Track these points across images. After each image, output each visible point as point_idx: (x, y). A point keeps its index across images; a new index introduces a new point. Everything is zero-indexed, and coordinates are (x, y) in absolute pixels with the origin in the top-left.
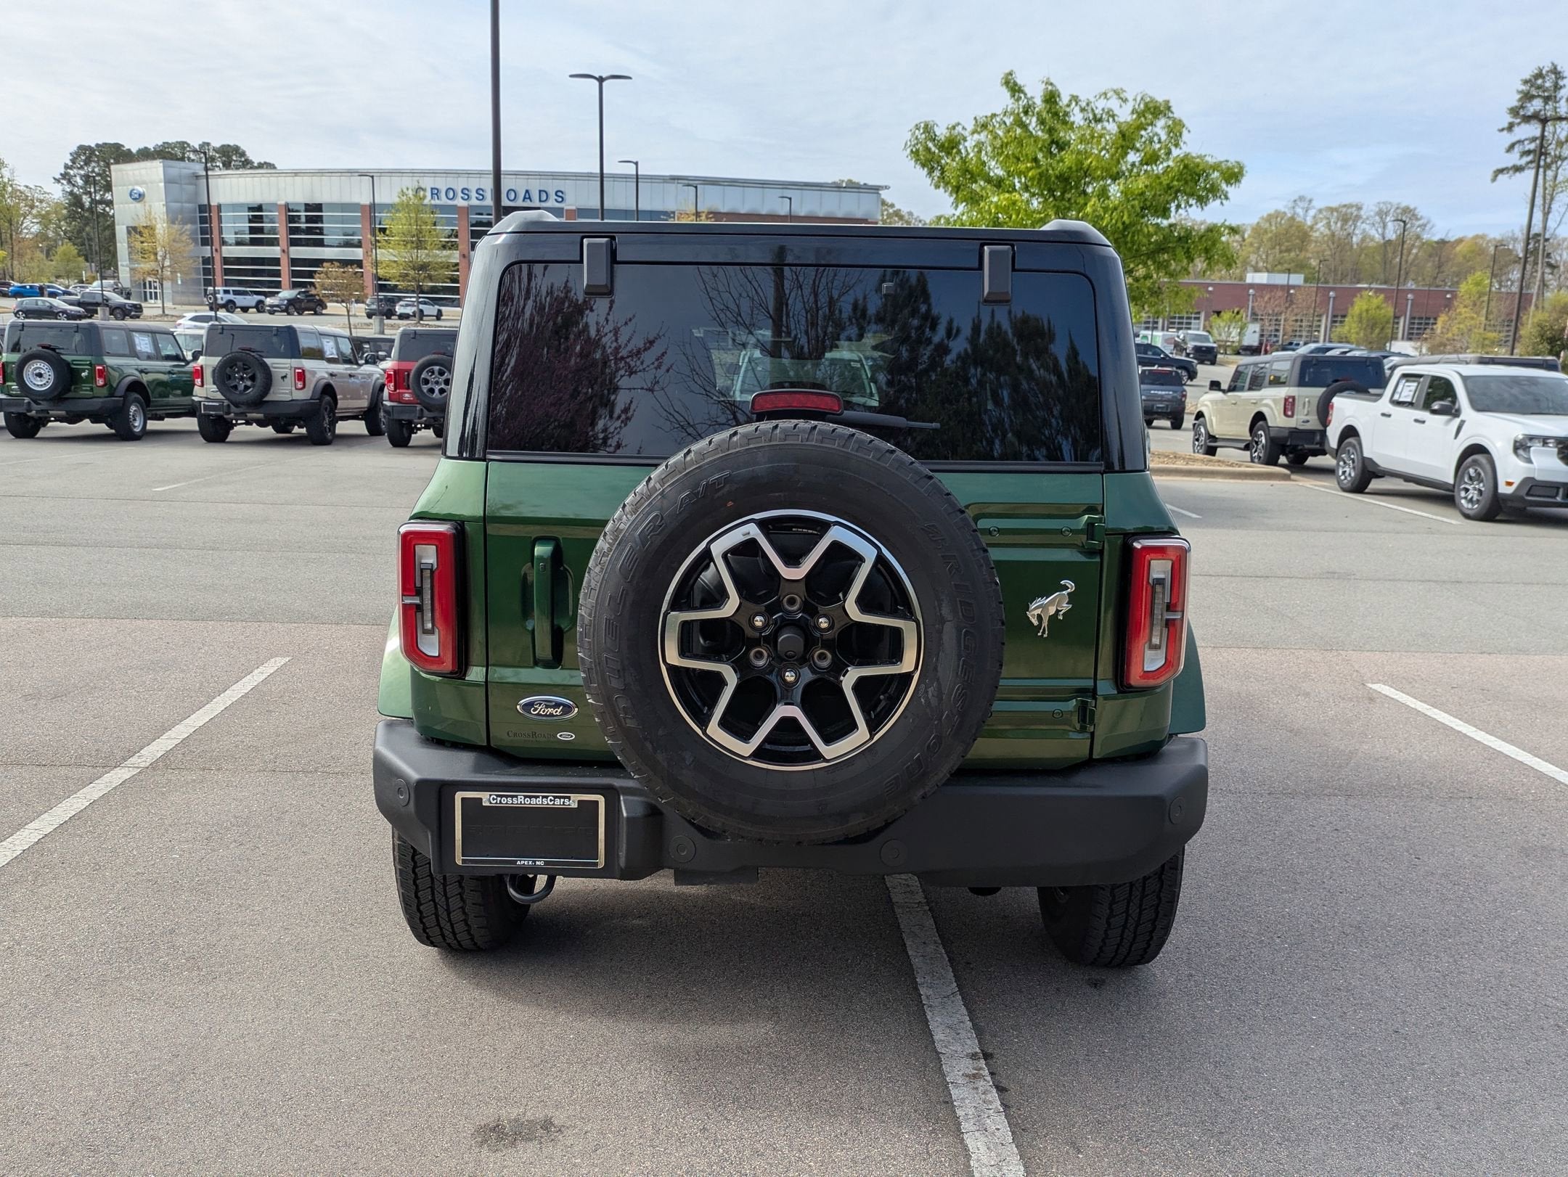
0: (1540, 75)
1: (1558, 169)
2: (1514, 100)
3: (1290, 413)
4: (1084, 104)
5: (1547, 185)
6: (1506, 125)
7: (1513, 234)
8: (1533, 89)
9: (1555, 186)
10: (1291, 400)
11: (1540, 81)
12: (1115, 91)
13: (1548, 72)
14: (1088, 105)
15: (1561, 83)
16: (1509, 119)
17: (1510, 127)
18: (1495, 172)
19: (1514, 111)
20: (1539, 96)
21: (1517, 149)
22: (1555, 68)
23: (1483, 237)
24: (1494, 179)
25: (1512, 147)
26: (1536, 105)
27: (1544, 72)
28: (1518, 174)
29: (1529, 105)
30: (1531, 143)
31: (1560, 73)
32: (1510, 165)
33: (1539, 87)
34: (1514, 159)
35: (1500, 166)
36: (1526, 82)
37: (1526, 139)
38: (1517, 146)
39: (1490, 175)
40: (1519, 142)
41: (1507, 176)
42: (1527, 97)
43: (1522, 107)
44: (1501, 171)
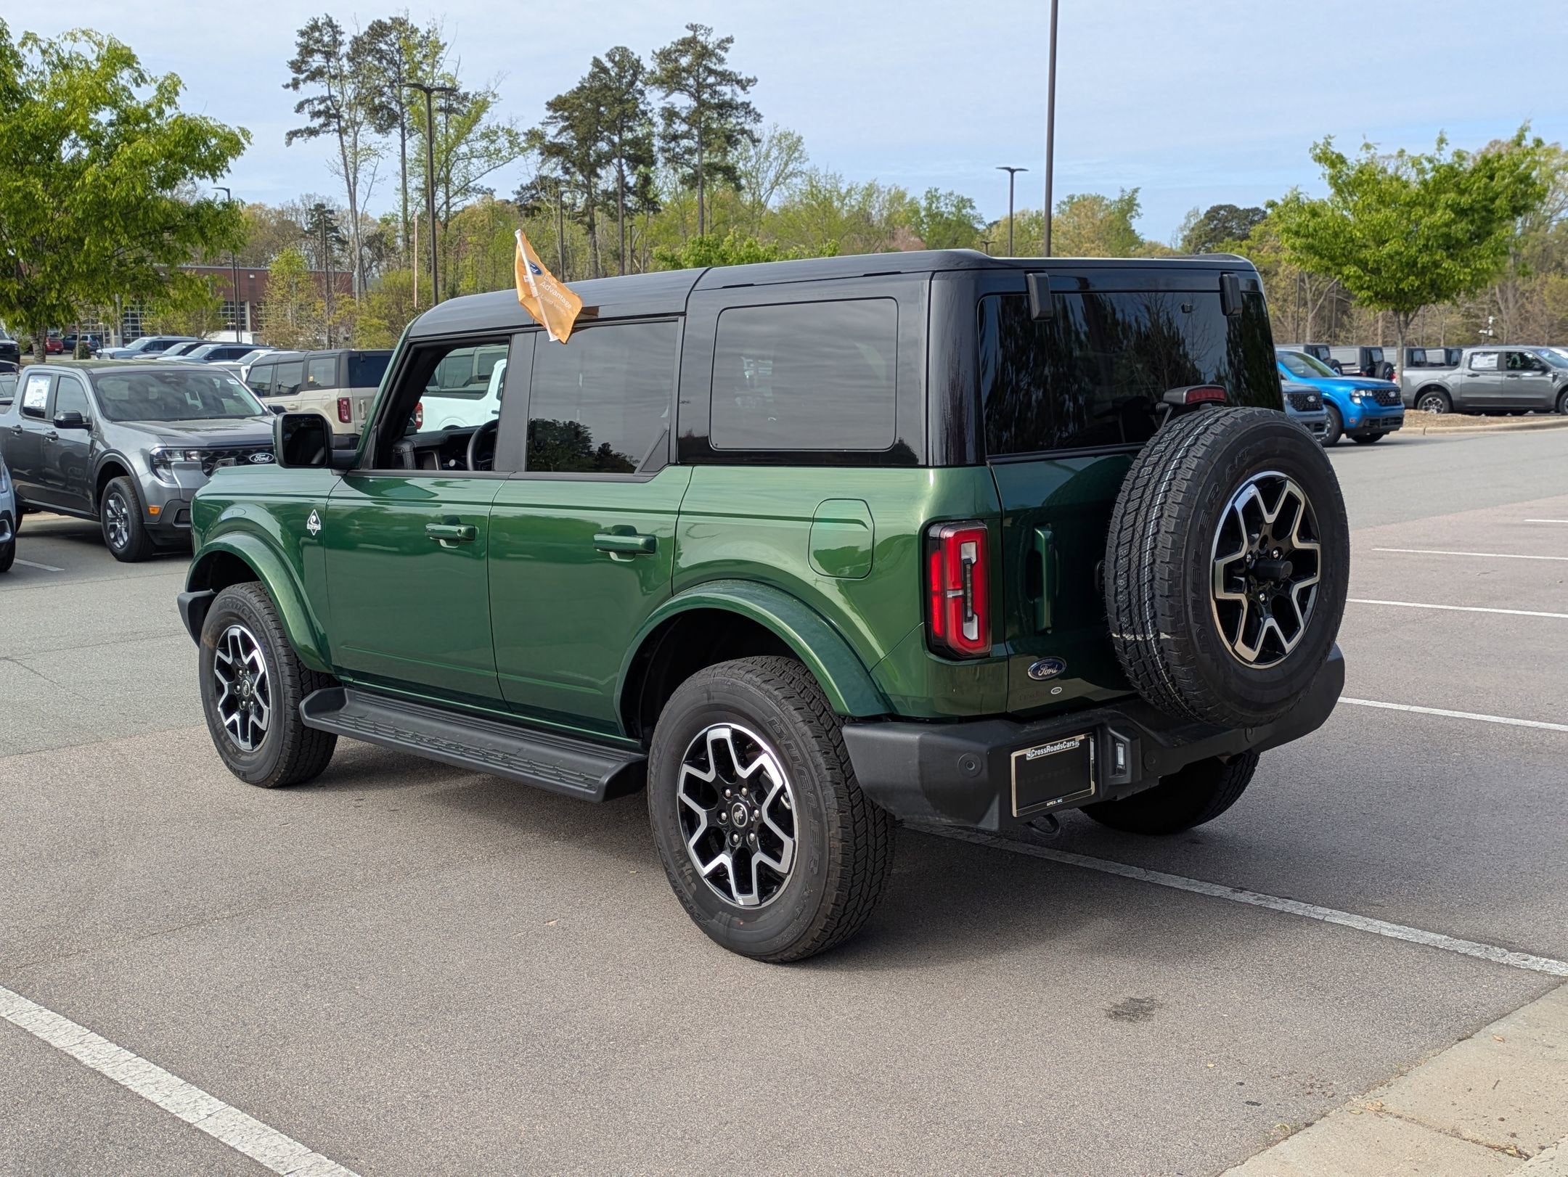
0: (315, 27)
1: (356, 134)
2: (294, 54)
3: (346, 418)
4: (44, 45)
5: (347, 152)
6: (290, 81)
7: (294, 205)
8: (311, 42)
9: (356, 154)
10: (345, 403)
11: (317, 34)
12: (84, 32)
13: (323, 24)
14: (50, 45)
15: (340, 38)
16: (290, 75)
17: (295, 84)
18: (288, 134)
19: (296, 66)
20: (319, 51)
21: (307, 109)
22: (331, 21)
23: (260, 207)
24: (289, 143)
25: (300, 108)
26: (317, 61)
27: (320, 24)
28: (313, 137)
29: (310, 60)
30: (320, 104)
31: (337, 27)
32: (303, 127)
33: (317, 41)
34: (304, 121)
35: (293, 129)
36: (302, 34)
37: (315, 99)
38: (306, 106)
39: (284, 138)
40: (308, 101)
41: (301, 139)
42: (306, 51)
43: (303, 62)
44: (293, 134)
